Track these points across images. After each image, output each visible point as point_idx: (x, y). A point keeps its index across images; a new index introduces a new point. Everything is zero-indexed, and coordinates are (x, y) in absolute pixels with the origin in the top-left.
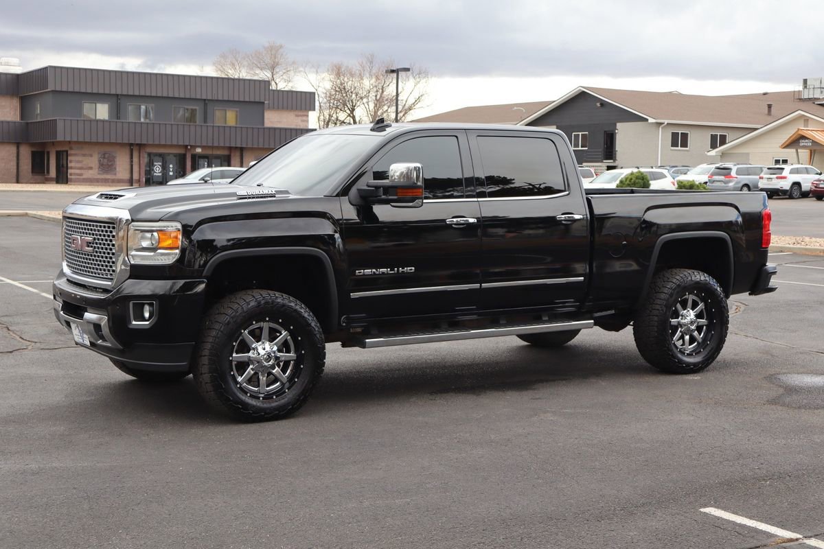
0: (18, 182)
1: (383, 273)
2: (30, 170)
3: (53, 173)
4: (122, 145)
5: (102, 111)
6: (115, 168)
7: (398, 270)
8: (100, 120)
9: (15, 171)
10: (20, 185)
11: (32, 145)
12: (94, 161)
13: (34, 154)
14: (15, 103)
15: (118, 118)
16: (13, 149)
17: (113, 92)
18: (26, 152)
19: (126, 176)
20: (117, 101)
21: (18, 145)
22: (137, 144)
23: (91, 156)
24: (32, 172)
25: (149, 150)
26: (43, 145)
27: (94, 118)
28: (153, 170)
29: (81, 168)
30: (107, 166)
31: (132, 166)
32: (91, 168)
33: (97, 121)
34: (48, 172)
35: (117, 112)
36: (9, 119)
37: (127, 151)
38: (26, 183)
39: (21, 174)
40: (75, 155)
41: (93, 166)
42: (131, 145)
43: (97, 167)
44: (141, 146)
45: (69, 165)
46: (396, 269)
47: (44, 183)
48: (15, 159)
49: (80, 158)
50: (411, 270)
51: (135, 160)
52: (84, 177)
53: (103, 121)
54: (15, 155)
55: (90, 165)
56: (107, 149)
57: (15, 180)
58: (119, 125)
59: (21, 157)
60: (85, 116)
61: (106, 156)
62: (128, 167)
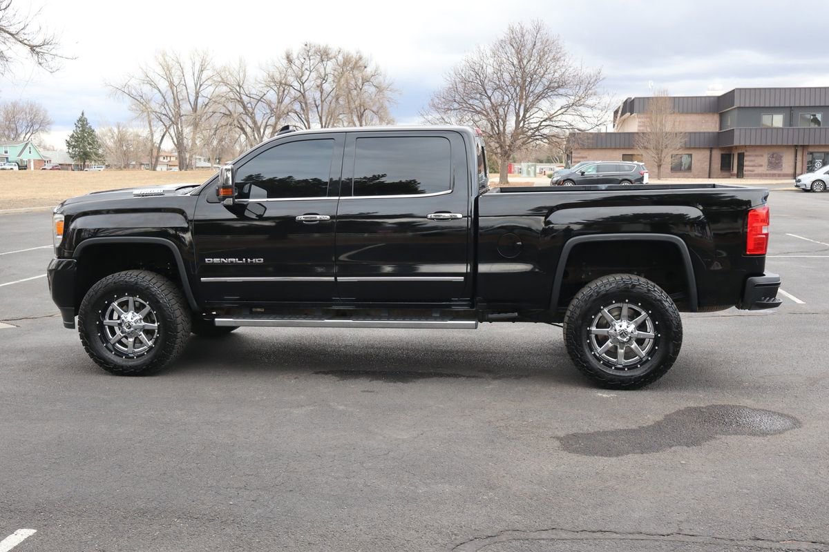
0: (709, 177)
1: (232, 262)
2: (720, 168)
3: (735, 171)
4: (788, 147)
5: (778, 121)
6: (782, 166)
7: (246, 260)
8: (775, 128)
9: (708, 169)
10: (710, 179)
11: (722, 149)
12: (764, 159)
13: (723, 157)
14: (716, 118)
15: (791, 125)
16: (707, 153)
17: (787, 105)
18: (717, 155)
19: (791, 171)
20: (790, 112)
21: (711, 149)
22: (801, 146)
23: (762, 156)
24: (721, 169)
25: (811, 150)
26: (731, 148)
27: (770, 125)
28: (814, 166)
29: (752, 166)
30: (775, 163)
31: (796, 163)
32: (761, 166)
33: (772, 129)
34: (733, 169)
35: (789, 121)
36: (711, 130)
37: (792, 151)
38: (717, 178)
39: (713, 171)
40: (749, 156)
41: (763, 163)
42: (796, 146)
43: (767, 164)
44: (803, 147)
45: (745, 163)
46: (244, 259)
47: (730, 178)
48: (708, 160)
49: (752, 158)
50: (260, 260)
51: (799, 158)
52: (756, 172)
53: (777, 129)
54: (709, 157)
55: (761, 164)
56: (775, 150)
57: (707, 176)
58: (791, 132)
59: (713, 158)
60: (763, 125)
61: (775, 156)
62: (793, 164)
